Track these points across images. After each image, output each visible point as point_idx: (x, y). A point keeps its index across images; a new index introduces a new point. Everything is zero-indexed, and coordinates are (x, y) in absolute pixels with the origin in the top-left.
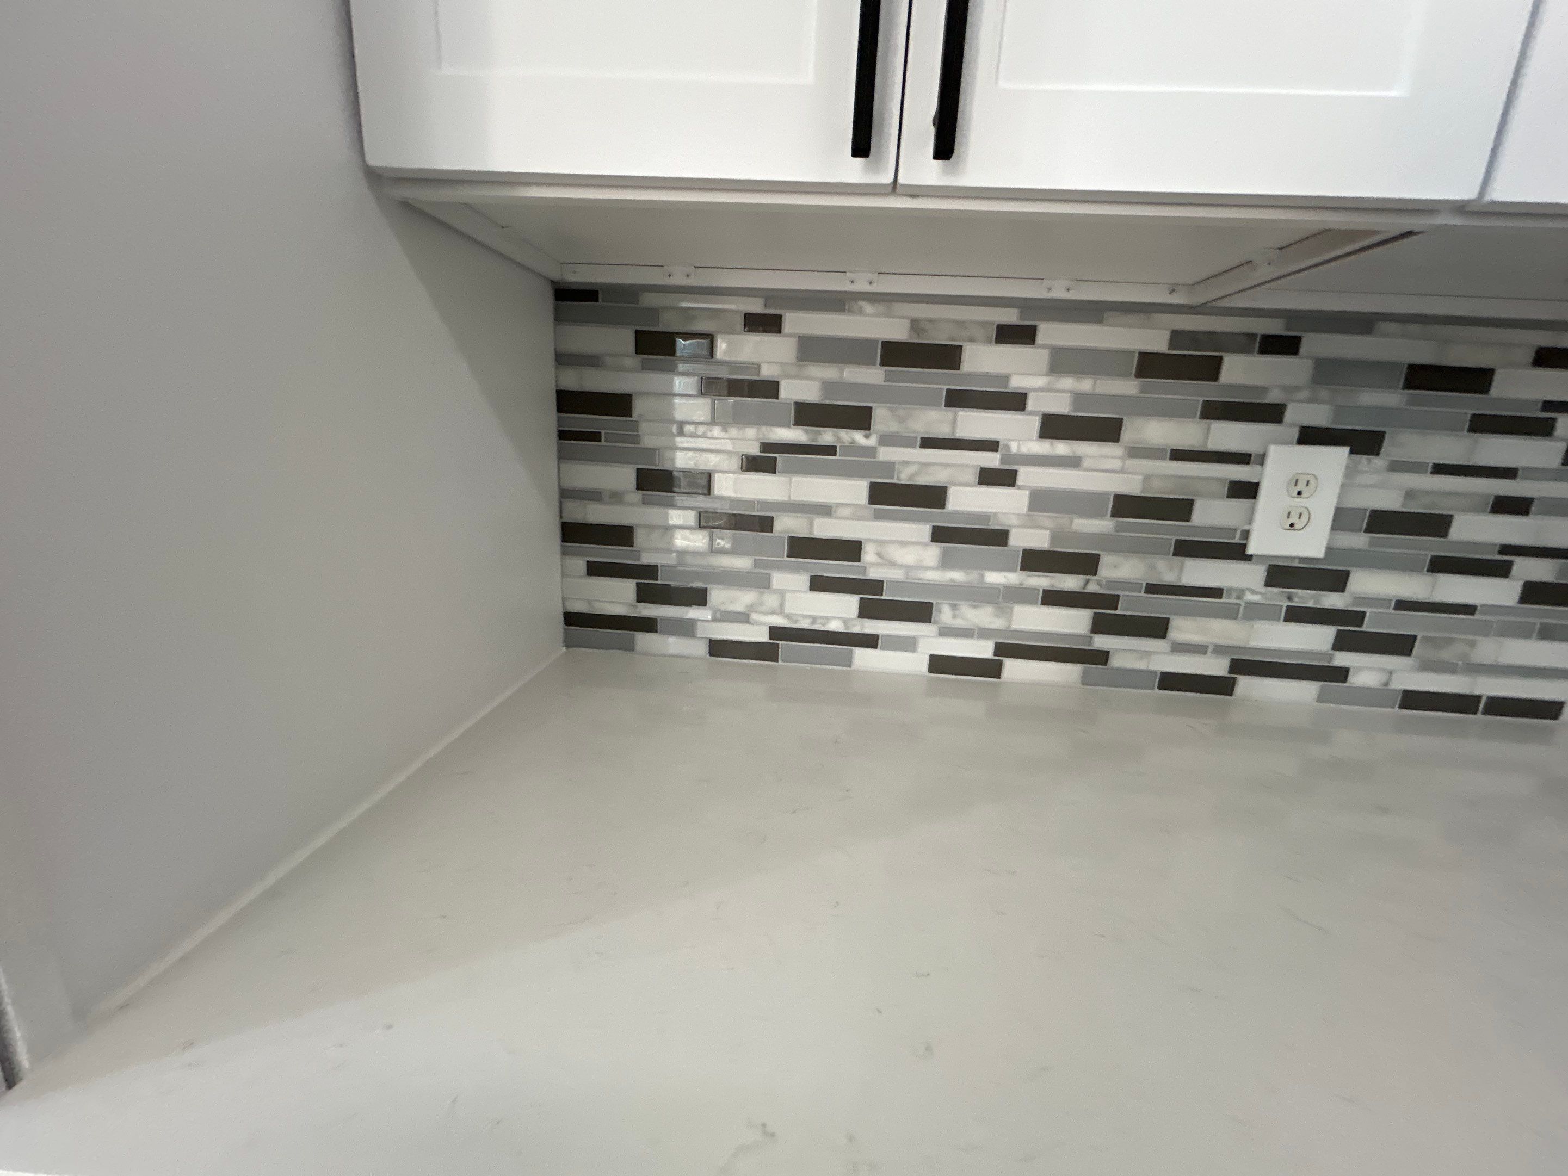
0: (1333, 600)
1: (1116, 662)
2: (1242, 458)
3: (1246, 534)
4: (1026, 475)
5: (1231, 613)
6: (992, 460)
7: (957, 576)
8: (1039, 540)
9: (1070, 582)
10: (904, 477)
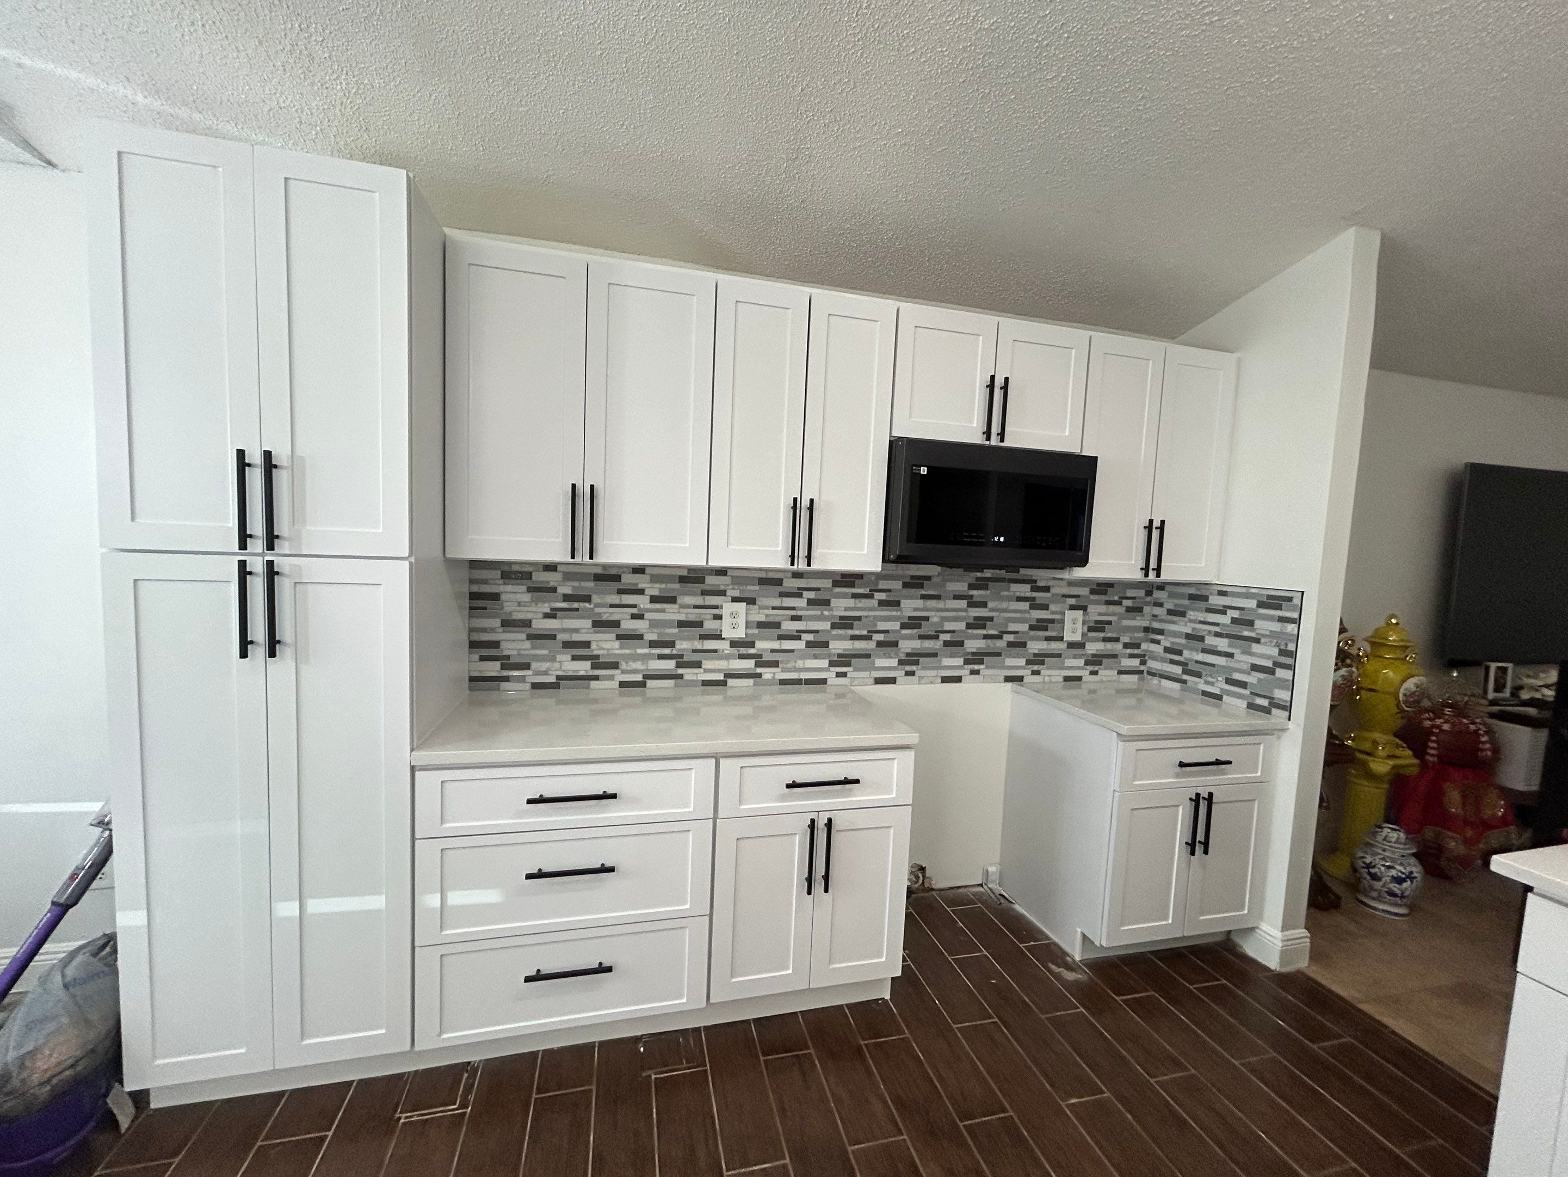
0: (752, 651)
1: (686, 677)
2: (716, 607)
3: (721, 631)
4: (647, 615)
5: (721, 658)
6: (634, 611)
7: (627, 651)
8: (654, 637)
9: (667, 651)
10: (605, 617)
